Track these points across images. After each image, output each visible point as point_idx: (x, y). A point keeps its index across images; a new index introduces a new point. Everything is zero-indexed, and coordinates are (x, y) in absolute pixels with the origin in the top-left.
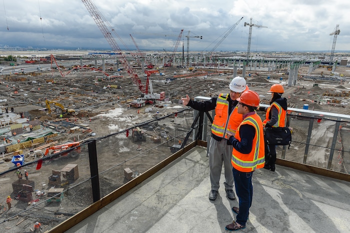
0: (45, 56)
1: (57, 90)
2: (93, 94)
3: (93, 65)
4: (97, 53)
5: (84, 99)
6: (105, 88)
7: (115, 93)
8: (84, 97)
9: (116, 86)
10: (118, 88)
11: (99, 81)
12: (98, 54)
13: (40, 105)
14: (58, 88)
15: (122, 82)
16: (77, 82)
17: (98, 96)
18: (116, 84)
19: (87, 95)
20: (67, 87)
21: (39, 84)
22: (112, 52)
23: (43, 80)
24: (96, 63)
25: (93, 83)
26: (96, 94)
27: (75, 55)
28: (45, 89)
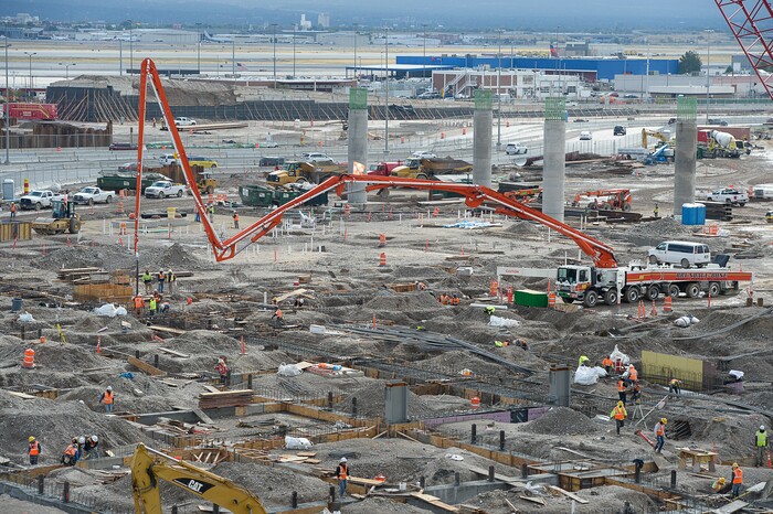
0: (43, 82)
1: (174, 369)
2: (483, 427)
3: (455, 167)
4: (470, 62)
5: (410, 466)
6: (584, 374)
7: (684, 429)
8: (408, 448)
9: (691, 365)
10: (715, 383)
11: (528, 306)
12: (485, 72)
13: (52, 491)
14: (183, 357)
15: (748, 328)
16: (333, 308)
17: (528, 448)
18: (688, 346)
19: (433, 433)
20: (256, 352)
21: (26, 317)
22: (604, 52)
23: (51, 278)
24: (482, 145)
25: (478, 326)
26: (512, 430)
27: (282, 77)
28: (77, 359)
